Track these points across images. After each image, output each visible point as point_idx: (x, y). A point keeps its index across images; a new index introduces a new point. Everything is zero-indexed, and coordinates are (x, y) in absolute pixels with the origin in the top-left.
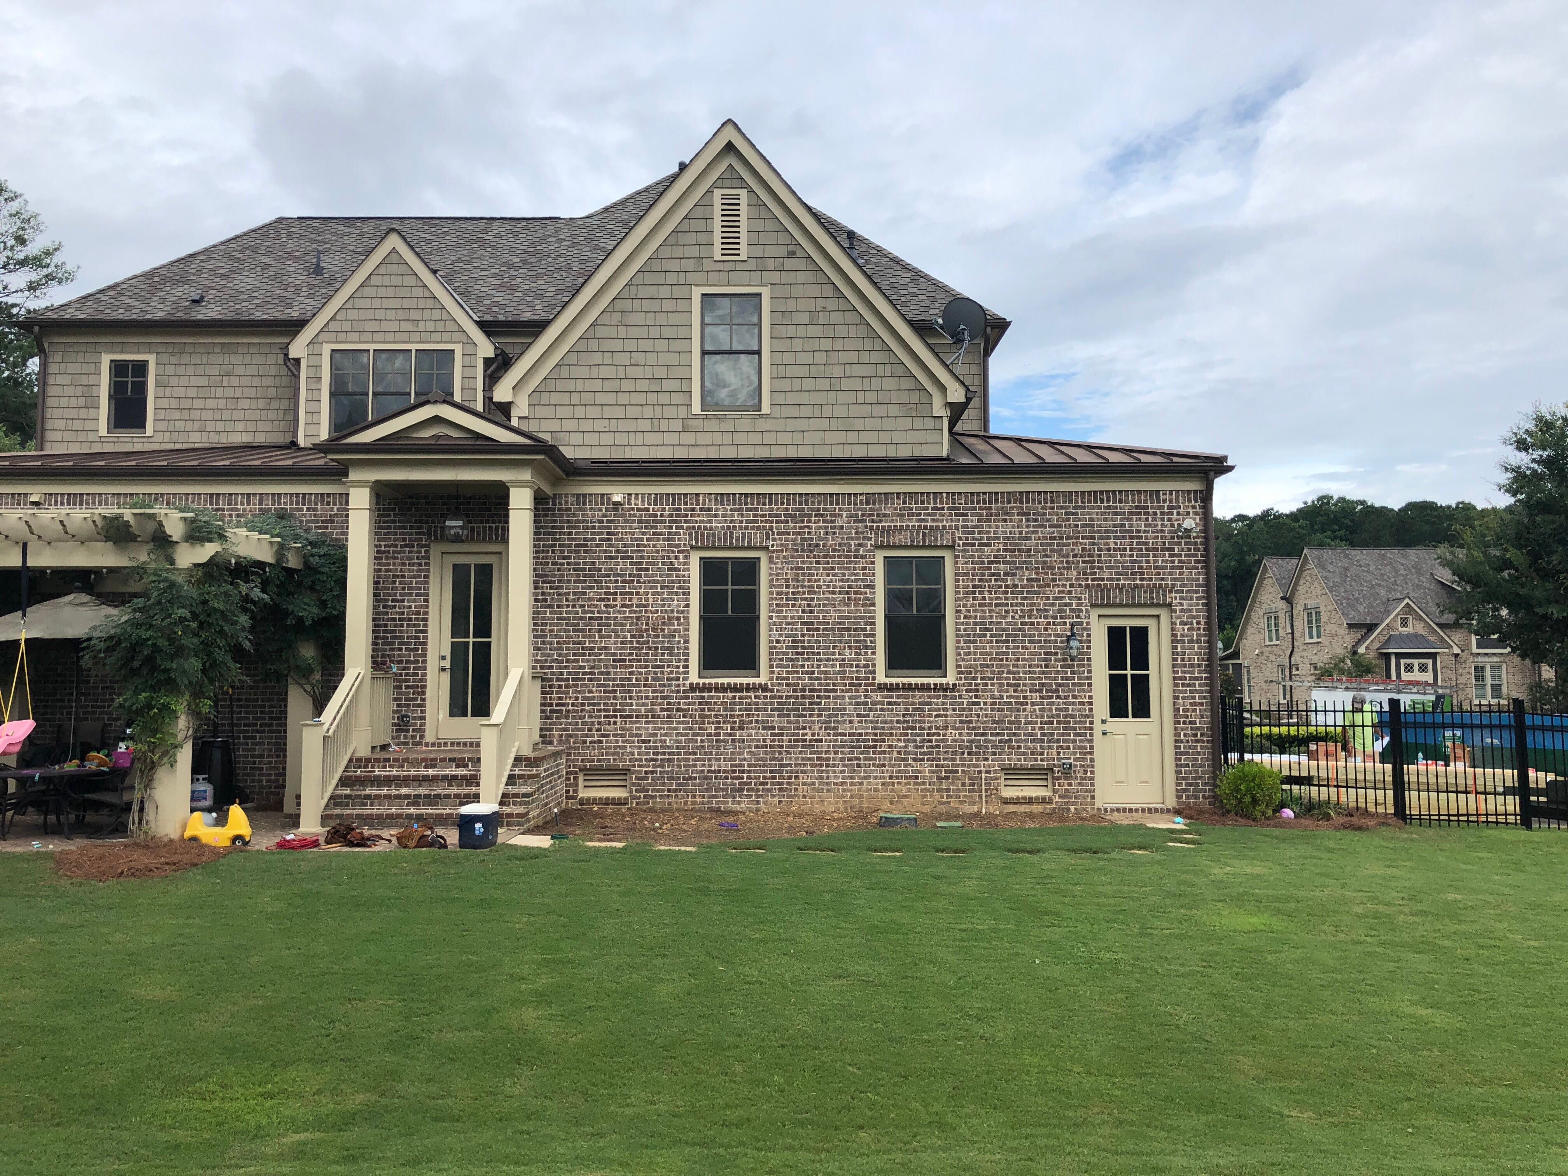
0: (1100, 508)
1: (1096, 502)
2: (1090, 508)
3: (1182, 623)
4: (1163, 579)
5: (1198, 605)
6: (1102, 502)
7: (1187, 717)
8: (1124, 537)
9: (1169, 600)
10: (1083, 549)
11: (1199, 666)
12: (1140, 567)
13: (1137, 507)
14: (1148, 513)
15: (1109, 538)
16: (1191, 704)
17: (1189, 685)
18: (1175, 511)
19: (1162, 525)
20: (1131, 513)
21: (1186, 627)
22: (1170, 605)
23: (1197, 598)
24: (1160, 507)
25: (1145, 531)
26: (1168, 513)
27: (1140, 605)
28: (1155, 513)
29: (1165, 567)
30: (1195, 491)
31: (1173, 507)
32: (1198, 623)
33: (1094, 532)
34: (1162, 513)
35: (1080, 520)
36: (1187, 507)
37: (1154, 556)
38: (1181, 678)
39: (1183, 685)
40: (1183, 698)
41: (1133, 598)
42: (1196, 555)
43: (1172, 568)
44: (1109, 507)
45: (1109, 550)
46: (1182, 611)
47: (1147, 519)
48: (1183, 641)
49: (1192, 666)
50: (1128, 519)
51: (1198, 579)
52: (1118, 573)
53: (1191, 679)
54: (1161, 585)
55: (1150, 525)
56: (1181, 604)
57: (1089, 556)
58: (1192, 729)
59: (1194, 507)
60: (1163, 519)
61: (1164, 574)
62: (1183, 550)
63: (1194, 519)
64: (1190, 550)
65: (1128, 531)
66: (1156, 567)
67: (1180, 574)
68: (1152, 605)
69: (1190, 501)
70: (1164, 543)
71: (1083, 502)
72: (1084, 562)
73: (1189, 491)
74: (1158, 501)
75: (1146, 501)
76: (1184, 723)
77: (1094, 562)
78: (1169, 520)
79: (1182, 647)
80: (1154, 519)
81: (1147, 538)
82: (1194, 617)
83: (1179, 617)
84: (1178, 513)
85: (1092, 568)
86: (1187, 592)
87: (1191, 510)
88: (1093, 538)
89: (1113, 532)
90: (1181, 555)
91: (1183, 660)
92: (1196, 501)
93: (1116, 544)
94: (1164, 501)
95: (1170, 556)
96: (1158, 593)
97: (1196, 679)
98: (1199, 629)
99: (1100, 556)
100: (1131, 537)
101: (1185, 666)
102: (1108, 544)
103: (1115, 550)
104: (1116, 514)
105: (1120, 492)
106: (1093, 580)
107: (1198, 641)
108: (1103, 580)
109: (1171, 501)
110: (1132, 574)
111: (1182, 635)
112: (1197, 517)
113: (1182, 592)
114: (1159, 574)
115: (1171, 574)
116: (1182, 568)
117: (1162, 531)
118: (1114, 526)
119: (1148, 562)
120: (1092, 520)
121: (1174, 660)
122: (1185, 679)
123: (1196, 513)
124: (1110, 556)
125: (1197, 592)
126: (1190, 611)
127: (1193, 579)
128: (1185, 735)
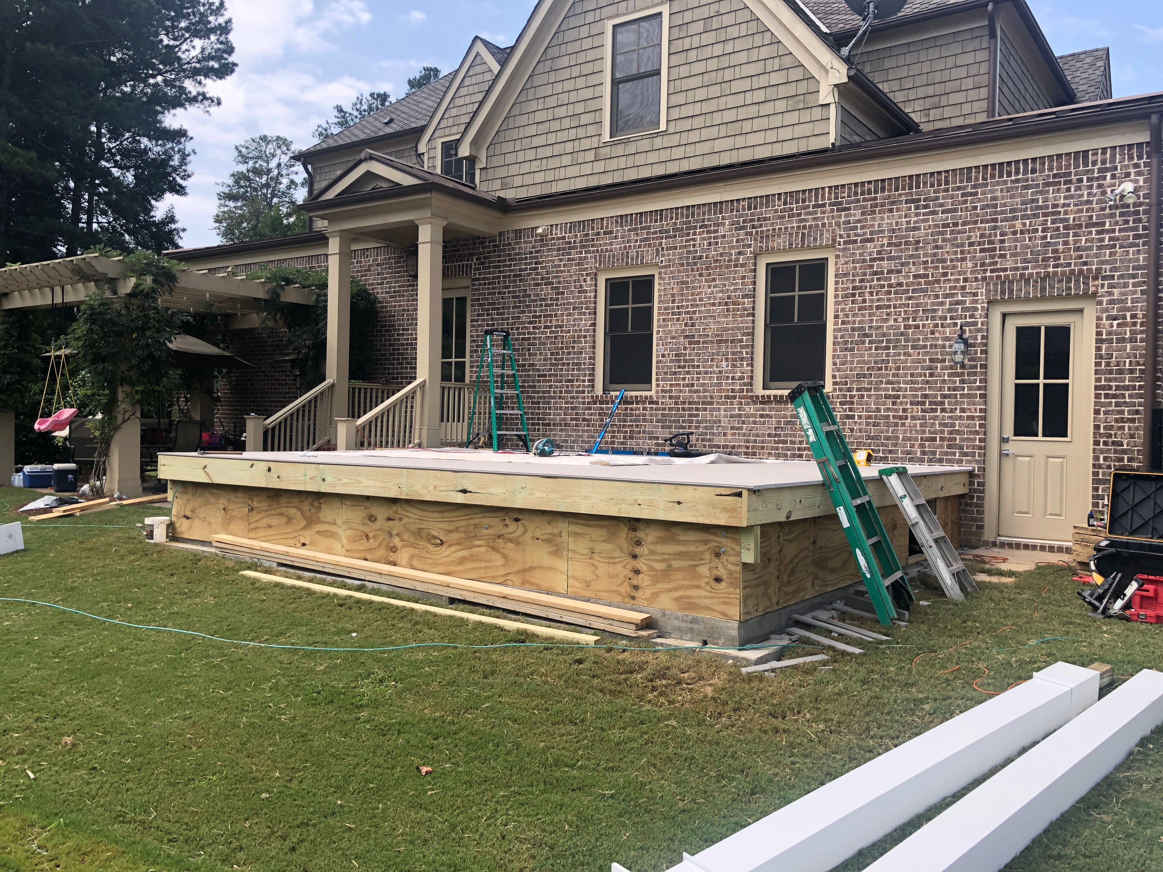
0: (1005, 182)
1: (1001, 176)
2: (993, 185)
3: (1108, 318)
4: (1085, 263)
5: (1135, 293)
6: (1009, 174)
7: (1110, 436)
8: (1036, 216)
9: (1092, 289)
10: (982, 236)
11: (1131, 371)
12: (1055, 251)
13: (1055, 176)
14: (1070, 182)
15: (1015, 218)
16: (1117, 421)
17: (1115, 396)
18: (1109, 175)
19: (1088, 194)
20: (1048, 184)
21: (1115, 323)
22: (1095, 295)
23: (1134, 285)
24: (1087, 172)
25: (1064, 205)
26: (1098, 179)
27: (1052, 298)
28: (1080, 181)
29: (1090, 248)
30: (1140, 145)
31: (1106, 170)
32: (1133, 316)
33: (996, 213)
34: (1089, 180)
35: (980, 200)
36: (1127, 166)
37: (1075, 235)
38: (1102, 388)
39: (1107, 396)
40: (1105, 413)
41: (1043, 289)
42: (1136, 229)
43: (1100, 248)
44: (1017, 181)
45: (1015, 233)
46: (1111, 302)
47: (1068, 190)
48: (1111, 341)
49: (1121, 372)
50: (1041, 193)
51: (1138, 260)
52: (1026, 261)
53: (1118, 388)
54: (1081, 271)
55: (1072, 197)
56: (1110, 294)
57: (990, 242)
58: (1116, 451)
59: (1136, 166)
60: (1091, 187)
61: (1087, 256)
62: (1117, 223)
63: (1137, 181)
64: (1127, 222)
65: (1041, 208)
66: (1077, 249)
67: (1111, 254)
68: (1069, 297)
69: (1131, 158)
70: (1091, 217)
71: (984, 179)
72: (982, 251)
73: (1130, 146)
74: (1086, 164)
75: (1068, 167)
76: (1105, 443)
77: (994, 249)
78: (1100, 186)
79: (1107, 349)
80: (1078, 188)
81: (1066, 213)
82: (1128, 309)
83: (1106, 310)
84: (1113, 177)
85: (992, 257)
86: (1121, 277)
87: (1132, 171)
88: (995, 220)
89: (1021, 210)
90: (1114, 231)
91: (1108, 364)
92: (1140, 157)
93: (1024, 225)
94: (1094, 163)
95: (1098, 233)
96: (1077, 281)
97: (1126, 388)
98: (1134, 324)
99: (1002, 241)
100: (1045, 215)
101: (1111, 372)
102: (1014, 226)
103: (1022, 232)
104: (1026, 187)
105: (1034, 160)
106: (992, 271)
107: (1133, 340)
108: (1005, 270)
109: (1104, 162)
110: (1043, 260)
111: (1109, 333)
112: (1141, 179)
113: (1113, 277)
114: (1081, 257)
115: (1097, 256)
116: (1114, 246)
117: (1088, 202)
118: (1023, 203)
119: (1066, 243)
120: (994, 198)
121: (1097, 364)
122: (1110, 388)
123: (1139, 174)
124: (1016, 240)
125: (1134, 276)
126: (1125, 301)
127: (1130, 261)
128: (1105, 459)
